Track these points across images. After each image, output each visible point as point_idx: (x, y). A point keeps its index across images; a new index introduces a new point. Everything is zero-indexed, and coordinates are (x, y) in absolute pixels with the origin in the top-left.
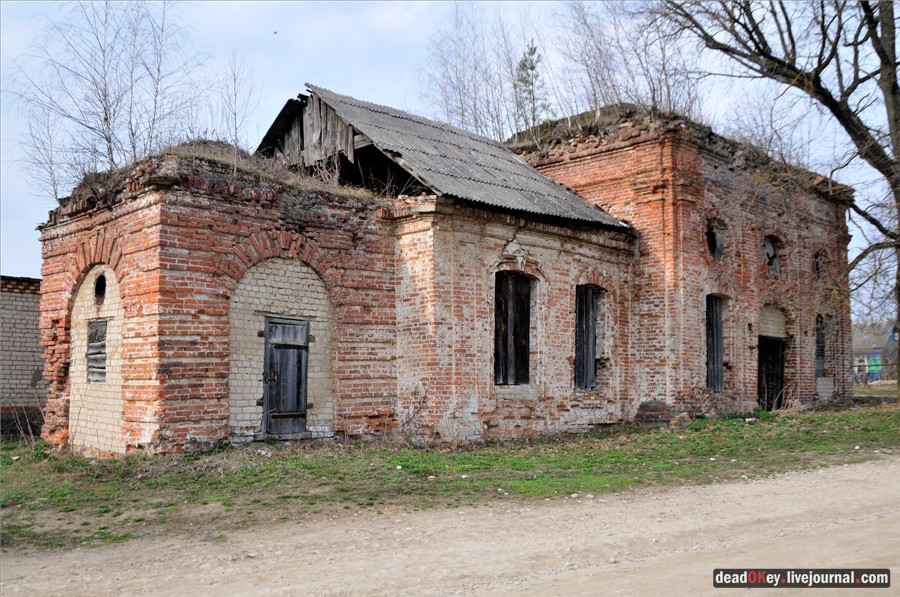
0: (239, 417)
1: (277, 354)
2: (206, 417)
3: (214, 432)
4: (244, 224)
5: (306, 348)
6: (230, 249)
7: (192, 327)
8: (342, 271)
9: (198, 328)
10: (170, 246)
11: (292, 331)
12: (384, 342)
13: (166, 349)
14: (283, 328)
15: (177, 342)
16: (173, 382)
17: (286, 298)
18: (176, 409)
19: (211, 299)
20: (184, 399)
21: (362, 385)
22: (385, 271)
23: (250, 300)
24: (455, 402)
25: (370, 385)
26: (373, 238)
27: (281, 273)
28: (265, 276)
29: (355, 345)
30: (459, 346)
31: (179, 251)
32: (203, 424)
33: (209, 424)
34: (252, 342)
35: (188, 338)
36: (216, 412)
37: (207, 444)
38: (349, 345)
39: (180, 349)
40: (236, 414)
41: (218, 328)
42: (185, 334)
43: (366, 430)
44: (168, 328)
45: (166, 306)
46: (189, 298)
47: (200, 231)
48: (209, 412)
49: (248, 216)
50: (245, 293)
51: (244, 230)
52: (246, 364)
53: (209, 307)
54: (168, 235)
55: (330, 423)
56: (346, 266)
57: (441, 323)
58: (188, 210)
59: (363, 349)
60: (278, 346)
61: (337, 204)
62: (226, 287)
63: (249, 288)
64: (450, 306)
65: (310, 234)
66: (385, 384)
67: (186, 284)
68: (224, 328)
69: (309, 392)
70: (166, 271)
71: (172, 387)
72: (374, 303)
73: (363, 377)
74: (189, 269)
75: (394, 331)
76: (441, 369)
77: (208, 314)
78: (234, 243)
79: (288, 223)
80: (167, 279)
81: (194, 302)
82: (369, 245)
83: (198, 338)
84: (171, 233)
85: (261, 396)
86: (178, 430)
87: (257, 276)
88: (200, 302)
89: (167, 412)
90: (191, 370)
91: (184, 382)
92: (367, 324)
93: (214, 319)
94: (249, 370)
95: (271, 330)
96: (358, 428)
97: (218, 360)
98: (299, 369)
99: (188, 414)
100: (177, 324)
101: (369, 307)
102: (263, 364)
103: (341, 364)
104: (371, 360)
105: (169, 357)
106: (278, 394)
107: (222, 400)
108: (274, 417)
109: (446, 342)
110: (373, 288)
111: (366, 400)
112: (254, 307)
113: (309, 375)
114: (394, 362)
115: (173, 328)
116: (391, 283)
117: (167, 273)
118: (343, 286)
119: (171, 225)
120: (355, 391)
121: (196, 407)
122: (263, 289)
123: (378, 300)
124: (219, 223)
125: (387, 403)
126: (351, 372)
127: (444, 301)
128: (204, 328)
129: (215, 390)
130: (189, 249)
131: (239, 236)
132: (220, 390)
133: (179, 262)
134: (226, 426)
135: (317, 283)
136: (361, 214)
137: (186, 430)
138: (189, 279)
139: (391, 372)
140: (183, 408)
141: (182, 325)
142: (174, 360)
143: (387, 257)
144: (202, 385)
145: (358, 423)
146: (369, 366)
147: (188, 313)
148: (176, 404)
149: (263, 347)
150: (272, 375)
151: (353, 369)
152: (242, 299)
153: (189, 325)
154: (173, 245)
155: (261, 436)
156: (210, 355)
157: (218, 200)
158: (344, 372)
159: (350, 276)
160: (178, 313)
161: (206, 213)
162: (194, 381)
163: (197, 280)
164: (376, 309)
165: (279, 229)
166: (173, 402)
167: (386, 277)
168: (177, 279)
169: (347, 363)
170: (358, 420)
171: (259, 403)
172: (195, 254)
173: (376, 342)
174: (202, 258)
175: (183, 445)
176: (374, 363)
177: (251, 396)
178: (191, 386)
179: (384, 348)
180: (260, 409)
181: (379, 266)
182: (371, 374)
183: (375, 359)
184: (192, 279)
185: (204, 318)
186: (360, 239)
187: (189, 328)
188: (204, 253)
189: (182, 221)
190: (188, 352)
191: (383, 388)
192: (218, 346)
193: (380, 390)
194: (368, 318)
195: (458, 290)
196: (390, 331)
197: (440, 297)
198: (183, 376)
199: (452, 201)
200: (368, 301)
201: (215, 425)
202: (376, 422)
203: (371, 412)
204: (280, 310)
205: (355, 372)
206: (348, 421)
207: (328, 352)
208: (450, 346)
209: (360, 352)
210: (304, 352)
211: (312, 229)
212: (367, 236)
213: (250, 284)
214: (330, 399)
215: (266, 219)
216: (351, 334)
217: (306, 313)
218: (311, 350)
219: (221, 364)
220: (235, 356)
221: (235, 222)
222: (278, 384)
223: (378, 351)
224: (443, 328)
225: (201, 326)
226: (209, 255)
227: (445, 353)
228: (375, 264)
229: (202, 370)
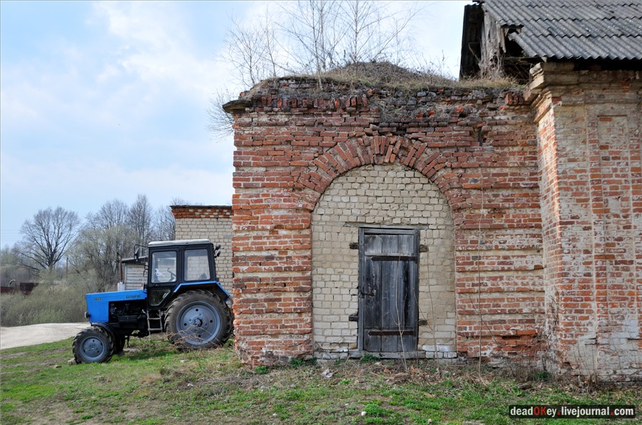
0: (327, 332)
1: (376, 267)
2: (284, 331)
3: (294, 346)
4: (328, 135)
5: (416, 259)
6: (310, 162)
7: (268, 243)
8: (461, 171)
9: (274, 243)
10: (244, 166)
11: (395, 242)
12: (524, 249)
13: (240, 264)
14: (383, 239)
15: (252, 258)
16: (249, 296)
17: (386, 207)
18: (250, 322)
19: (290, 214)
20: (259, 312)
21: (489, 300)
22: (522, 165)
23: (339, 211)
24: (596, 323)
25: (502, 300)
26: (504, 129)
27: (379, 180)
28: (356, 186)
29: (482, 254)
30: (600, 251)
31: (255, 169)
32: (281, 339)
33: (289, 339)
34: (342, 255)
35: (265, 254)
36: (295, 327)
37: (285, 358)
38: (472, 254)
39: (255, 264)
40: (324, 330)
41: (296, 242)
42: (260, 249)
43: (495, 352)
44: (241, 245)
45: (240, 223)
46: (266, 214)
47: (277, 148)
48: (286, 327)
49: (332, 126)
50: (332, 205)
51: (328, 141)
52: (334, 278)
53: (287, 222)
54: (242, 156)
55: (451, 342)
56: (465, 164)
57: (572, 223)
58: (263, 129)
59: (491, 258)
60: (375, 258)
61: (456, 98)
62: (307, 201)
63: (337, 199)
64: (587, 200)
65: (414, 135)
66: (524, 299)
67: (261, 201)
68: (304, 242)
69: (421, 308)
70: (241, 190)
71: (248, 301)
72: (507, 205)
73: (491, 291)
74: (264, 186)
75: (539, 236)
76: (573, 281)
77: (287, 229)
78: (316, 155)
79: (382, 127)
80: (241, 198)
81: (270, 217)
82: (497, 138)
83: (276, 253)
84: (245, 153)
85: (354, 311)
86: (254, 343)
87: (347, 185)
88: (276, 217)
89: (241, 325)
90: (267, 284)
91: (260, 296)
92: (499, 229)
93: (293, 233)
94: (339, 284)
95: (366, 241)
96: (484, 349)
97: (299, 275)
98: (407, 282)
99: (264, 328)
100: (251, 240)
101: (500, 209)
102: (357, 277)
103: (462, 276)
104: (503, 270)
105: (243, 272)
106: (378, 309)
107: (304, 315)
108: (372, 334)
109: (581, 245)
110: (506, 187)
111: (497, 317)
112: (344, 219)
113: (421, 288)
114: (539, 273)
115: (247, 244)
116: (531, 179)
117: (242, 192)
118: (461, 188)
119: (245, 146)
120: (480, 306)
121: (272, 321)
122: (355, 199)
123: (513, 201)
124: (298, 137)
125: (528, 321)
126: (473, 285)
127: (574, 194)
128: (281, 243)
129: (294, 304)
130: (266, 167)
131: (323, 147)
132: (300, 305)
133: (254, 180)
134: (308, 342)
135: (428, 187)
136: (489, 105)
137: (263, 343)
138: (264, 195)
139: (534, 284)
140: (257, 322)
141: (257, 241)
142: (250, 275)
143: (526, 149)
144: (279, 300)
145: (486, 344)
146: (501, 278)
147: (263, 229)
148: (252, 318)
149: (357, 259)
150: (370, 288)
151: (476, 282)
152: (328, 211)
153: (265, 240)
154: (248, 165)
155: (356, 353)
156: (288, 269)
157: (297, 115)
158: (464, 285)
159: (470, 175)
160: (253, 229)
161: (284, 129)
162: (271, 295)
163: (273, 196)
164: (512, 211)
165: (371, 135)
166: (249, 315)
167: (525, 172)
168: (251, 196)
169: (469, 275)
170: (485, 340)
171: (352, 319)
172: (272, 170)
173: (511, 249)
174: (279, 174)
175: (258, 358)
176: (510, 274)
177: (342, 311)
178: (266, 300)
179: (524, 256)
180: (354, 324)
181: (514, 160)
182: (505, 287)
183: (509, 270)
184: (268, 195)
185: (282, 232)
186: (486, 132)
187: (265, 243)
188: (282, 169)
189: (256, 141)
190: (263, 267)
191: (522, 304)
192: (296, 260)
193: (518, 305)
194: (497, 222)
195: (597, 179)
196: (534, 236)
197: (567, 189)
198: (259, 290)
199: (571, 66)
200: (498, 202)
201: (294, 340)
202: (512, 343)
203: (503, 330)
204: (378, 219)
205: (480, 284)
206: (470, 341)
207: (448, 262)
208: (587, 252)
209: (486, 261)
210: (412, 264)
211: (416, 130)
212: (495, 128)
213: (338, 195)
214: (450, 315)
215: (354, 126)
216: (472, 242)
217: (414, 221)
218: (422, 262)
219: (300, 278)
220: (320, 270)
221: (319, 134)
222: (378, 298)
223: (512, 260)
224: (576, 229)
225: (278, 241)
226: (288, 170)
227: (580, 260)
228: (508, 159)
229: (279, 285)
